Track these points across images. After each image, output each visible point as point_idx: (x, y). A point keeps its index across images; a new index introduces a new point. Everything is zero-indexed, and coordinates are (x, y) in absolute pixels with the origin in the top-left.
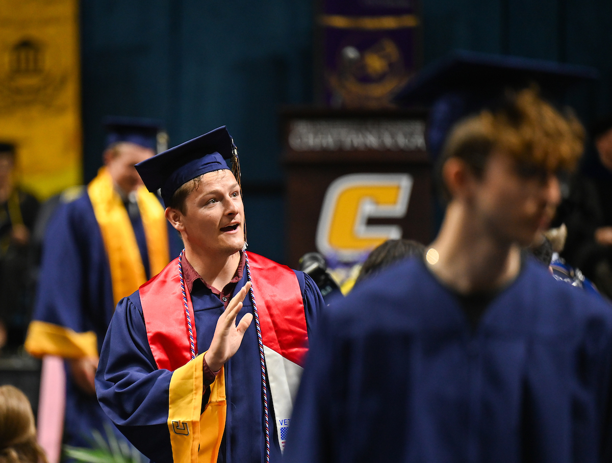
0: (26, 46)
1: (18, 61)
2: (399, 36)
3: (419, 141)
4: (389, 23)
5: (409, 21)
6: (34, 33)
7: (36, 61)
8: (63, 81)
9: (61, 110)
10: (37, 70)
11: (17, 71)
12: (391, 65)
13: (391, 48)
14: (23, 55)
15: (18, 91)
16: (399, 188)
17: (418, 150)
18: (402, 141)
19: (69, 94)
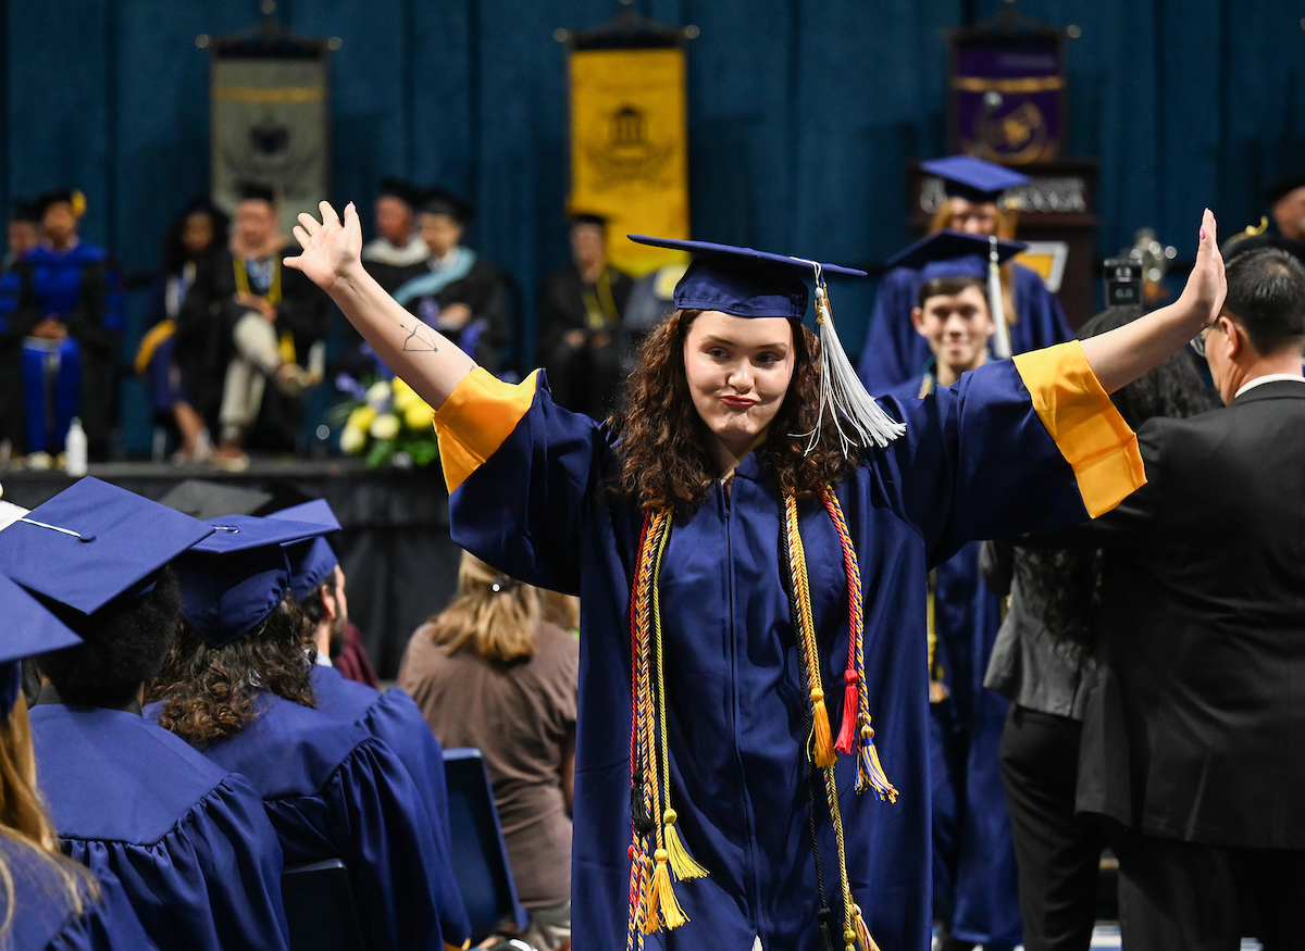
0: (628, 113)
1: (619, 130)
2: (1040, 99)
3: (1076, 201)
4: (1030, 85)
5: (1053, 83)
6: (636, 100)
7: (638, 131)
8: (668, 153)
9: (665, 185)
10: (639, 141)
11: (619, 141)
12: (1033, 132)
13: (1033, 115)
14: (624, 126)
15: (618, 163)
16: (1052, 257)
17: (1074, 213)
18: (1054, 201)
19: (675, 167)
